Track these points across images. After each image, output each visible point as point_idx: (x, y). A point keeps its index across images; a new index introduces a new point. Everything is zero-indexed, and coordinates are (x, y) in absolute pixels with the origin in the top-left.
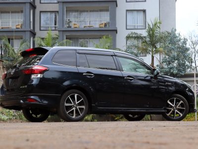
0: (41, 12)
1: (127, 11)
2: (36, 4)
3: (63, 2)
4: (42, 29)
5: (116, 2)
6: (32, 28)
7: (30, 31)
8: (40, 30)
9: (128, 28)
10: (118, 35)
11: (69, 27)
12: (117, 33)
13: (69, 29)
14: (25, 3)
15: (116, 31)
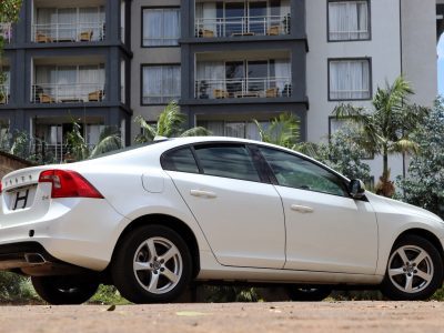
0: (143, 66)
1: (329, 60)
2: (132, 50)
3: (190, 44)
4: (145, 102)
5: (305, 41)
6: (123, 101)
7: (120, 107)
8: (142, 104)
9: (332, 97)
10: (310, 113)
11: (205, 97)
12: (308, 108)
13: (204, 102)
14: (109, 47)
15: (306, 105)
